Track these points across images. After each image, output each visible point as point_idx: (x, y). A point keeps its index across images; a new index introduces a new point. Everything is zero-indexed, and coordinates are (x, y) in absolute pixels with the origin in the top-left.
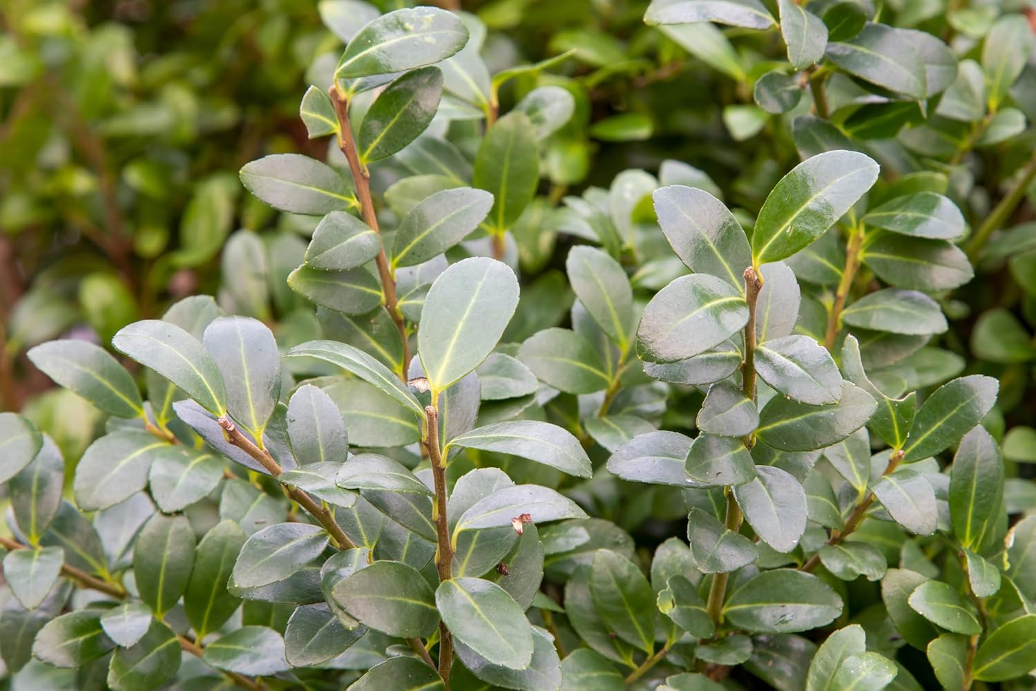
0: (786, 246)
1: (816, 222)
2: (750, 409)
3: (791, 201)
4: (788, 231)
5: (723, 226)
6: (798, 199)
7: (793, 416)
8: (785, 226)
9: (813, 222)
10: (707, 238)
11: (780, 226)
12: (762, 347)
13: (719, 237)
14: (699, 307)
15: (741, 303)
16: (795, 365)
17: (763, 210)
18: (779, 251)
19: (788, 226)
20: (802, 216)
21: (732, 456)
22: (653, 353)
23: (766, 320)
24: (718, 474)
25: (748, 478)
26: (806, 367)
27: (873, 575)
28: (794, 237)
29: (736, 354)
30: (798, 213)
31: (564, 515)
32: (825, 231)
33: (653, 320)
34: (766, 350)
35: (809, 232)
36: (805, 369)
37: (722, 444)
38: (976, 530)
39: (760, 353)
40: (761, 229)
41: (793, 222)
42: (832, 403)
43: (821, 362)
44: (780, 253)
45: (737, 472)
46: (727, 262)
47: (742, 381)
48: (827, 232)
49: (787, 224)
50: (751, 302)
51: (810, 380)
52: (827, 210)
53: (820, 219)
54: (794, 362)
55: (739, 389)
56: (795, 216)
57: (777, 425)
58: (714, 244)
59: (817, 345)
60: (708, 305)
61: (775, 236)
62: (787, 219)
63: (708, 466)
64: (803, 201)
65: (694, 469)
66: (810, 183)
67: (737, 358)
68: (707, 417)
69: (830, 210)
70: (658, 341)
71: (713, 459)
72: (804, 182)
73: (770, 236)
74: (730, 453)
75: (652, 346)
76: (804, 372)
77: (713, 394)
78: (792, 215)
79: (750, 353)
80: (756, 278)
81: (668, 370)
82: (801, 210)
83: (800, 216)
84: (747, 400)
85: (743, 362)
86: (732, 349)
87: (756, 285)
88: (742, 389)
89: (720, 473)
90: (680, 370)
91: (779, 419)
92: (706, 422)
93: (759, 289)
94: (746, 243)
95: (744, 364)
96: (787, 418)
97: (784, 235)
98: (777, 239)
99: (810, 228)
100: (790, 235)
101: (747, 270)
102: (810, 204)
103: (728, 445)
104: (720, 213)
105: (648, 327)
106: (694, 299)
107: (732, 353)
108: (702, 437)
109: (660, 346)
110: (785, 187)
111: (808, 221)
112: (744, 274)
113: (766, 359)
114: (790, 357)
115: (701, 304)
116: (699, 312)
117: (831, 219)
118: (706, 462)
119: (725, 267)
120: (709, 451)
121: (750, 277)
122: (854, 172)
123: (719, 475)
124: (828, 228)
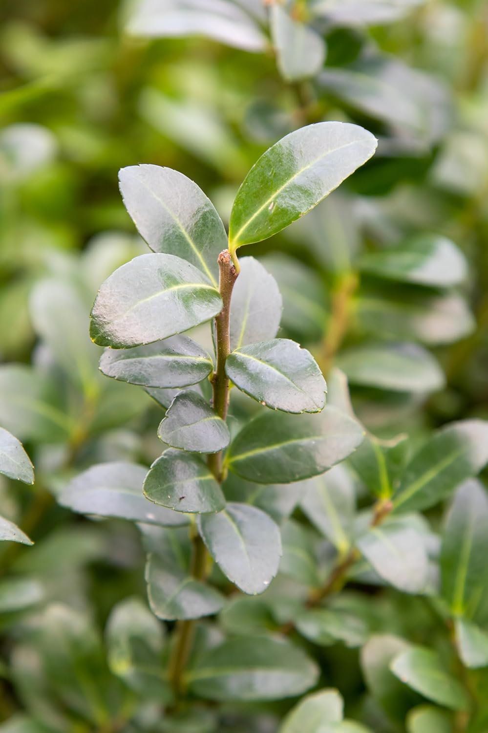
0: (267, 225)
1: (303, 198)
2: (220, 427)
3: (274, 176)
4: (270, 208)
5: (198, 211)
6: (283, 174)
7: (269, 443)
8: (267, 203)
9: (300, 197)
10: (179, 223)
11: (261, 203)
12: (237, 353)
13: (193, 222)
14: (165, 288)
15: (213, 293)
16: (273, 370)
17: (243, 187)
18: (259, 230)
19: (271, 203)
20: (287, 191)
21: (198, 482)
22: (109, 335)
23: (243, 329)
24: (181, 499)
25: (215, 507)
26: (285, 370)
27: (352, 638)
28: (275, 214)
29: (207, 361)
30: (282, 188)
31: (3, 537)
32: (312, 207)
33: (110, 299)
34: (240, 355)
35: (294, 207)
36: (285, 374)
37: (187, 467)
38: (467, 597)
39: (234, 360)
40: (240, 207)
41: (277, 198)
42: (314, 410)
43: (302, 366)
44: (260, 232)
45: (204, 499)
46: (200, 253)
47: (213, 397)
48: (315, 207)
49: (269, 201)
50: (226, 293)
51: (289, 385)
52: (315, 183)
53: (307, 194)
54: (272, 365)
55: (209, 406)
56: (279, 191)
57: (251, 454)
58: (186, 230)
59: (299, 348)
60: (175, 288)
61: (256, 215)
62: (271, 194)
63: (171, 489)
64: (289, 175)
65: (154, 491)
66: (297, 156)
67: (208, 366)
68: (171, 428)
69: (319, 184)
70: (116, 322)
71: (176, 483)
72: (290, 155)
73: (249, 215)
74: (197, 479)
75: (107, 328)
76: (282, 376)
77: (179, 404)
78: (276, 191)
79: (222, 358)
80: (232, 264)
81: (128, 369)
82: (286, 185)
83: (285, 191)
84: (218, 418)
85: (215, 373)
86: (202, 355)
87: (231, 271)
88: (212, 406)
89: (183, 498)
90: (140, 370)
91: (254, 448)
92: (168, 433)
93: (236, 277)
94: (223, 233)
95: (214, 375)
96: (262, 446)
97: (265, 213)
98: (257, 218)
99: (296, 204)
100: (273, 212)
101: (222, 253)
102: (295, 179)
103: (194, 469)
104: (194, 197)
105: (105, 306)
106: (159, 279)
107: (201, 359)
108: (165, 457)
109: (117, 329)
110: (269, 161)
111: (293, 196)
112: (219, 259)
113: (241, 366)
114: (267, 361)
115: (168, 286)
116: (164, 294)
117: (321, 194)
118: (169, 484)
119: (197, 257)
120: (173, 473)
121: (224, 261)
122: (347, 145)
123: (183, 500)
124: (316, 203)
